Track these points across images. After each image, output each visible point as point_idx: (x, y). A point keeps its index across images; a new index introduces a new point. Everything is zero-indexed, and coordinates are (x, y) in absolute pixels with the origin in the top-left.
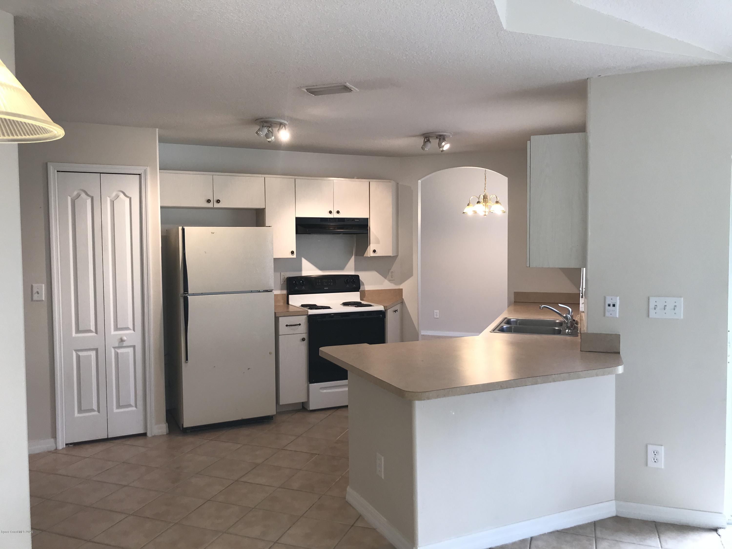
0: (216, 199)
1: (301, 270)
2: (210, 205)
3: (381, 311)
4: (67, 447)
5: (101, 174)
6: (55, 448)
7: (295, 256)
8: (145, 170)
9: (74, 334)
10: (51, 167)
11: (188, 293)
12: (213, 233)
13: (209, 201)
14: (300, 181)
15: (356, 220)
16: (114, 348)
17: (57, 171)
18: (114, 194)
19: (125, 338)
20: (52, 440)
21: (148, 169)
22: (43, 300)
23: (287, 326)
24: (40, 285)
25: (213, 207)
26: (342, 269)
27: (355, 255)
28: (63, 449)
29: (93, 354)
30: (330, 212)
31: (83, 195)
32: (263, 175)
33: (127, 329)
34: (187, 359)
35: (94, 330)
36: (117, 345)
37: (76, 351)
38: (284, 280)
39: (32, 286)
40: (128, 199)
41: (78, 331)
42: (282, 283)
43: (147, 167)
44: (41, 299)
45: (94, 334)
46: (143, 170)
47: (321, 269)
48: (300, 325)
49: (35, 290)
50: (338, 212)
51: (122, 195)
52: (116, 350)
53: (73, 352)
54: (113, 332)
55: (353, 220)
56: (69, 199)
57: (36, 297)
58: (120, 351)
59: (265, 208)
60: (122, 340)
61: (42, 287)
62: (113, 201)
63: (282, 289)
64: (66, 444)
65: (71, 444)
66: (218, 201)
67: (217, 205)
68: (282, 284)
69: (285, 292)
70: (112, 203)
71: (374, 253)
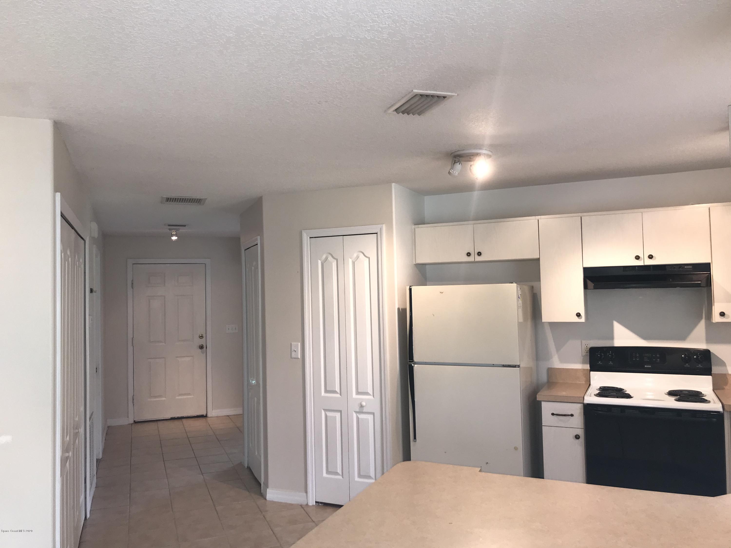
0: (476, 252)
1: (612, 338)
2: (471, 259)
3: (718, 412)
4: (317, 505)
5: (344, 236)
6: (306, 503)
7: (583, 320)
8: (381, 228)
9: (323, 393)
10: (305, 234)
11: (413, 362)
12: (442, 293)
13: (469, 254)
14: (587, 218)
15: (686, 267)
16: (356, 412)
17: (310, 238)
18: (355, 255)
19: (364, 404)
20: (305, 494)
21: (384, 227)
22: (299, 358)
23: (553, 414)
24: (297, 343)
25: (474, 260)
26: (683, 338)
27: (706, 319)
28: (313, 505)
29: (338, 415)
30: (637, 258)
31: (330, 258)
32: (537, 217)
33: (367, 394)
34: (415, 438)
35: (339, 392)
36: (358, 410)
37: (324, 410)
38: (587, 351)
39: (291, 344)
40: (368, 259)
41: (326, 391)
42: (584, 354)
43: (382, 225)
44: (297, 357)
45: (338, 395)
46: (380, 229)
47: (645, 338)
48: (572, 415)
49: (293, 348)
50: (651, 257)
51: (361, 256)
52: (358, 415)
53: (322, 411)
54: (354, 396)
55: (680, 268)
56: (320, 262)
57: (294, 355)
58: (361, 416)
59: (540, 258)
60: (362, 406)
61: (298, 345)
62: (354, 262)
63: (584, 363)
64: (316, 502)
65: (321, 503)
66: (479, 254)
67: (478, 259)
68: (583, 356)
69: (588, 367)
70: (354, 263)
71: (723, 317)
